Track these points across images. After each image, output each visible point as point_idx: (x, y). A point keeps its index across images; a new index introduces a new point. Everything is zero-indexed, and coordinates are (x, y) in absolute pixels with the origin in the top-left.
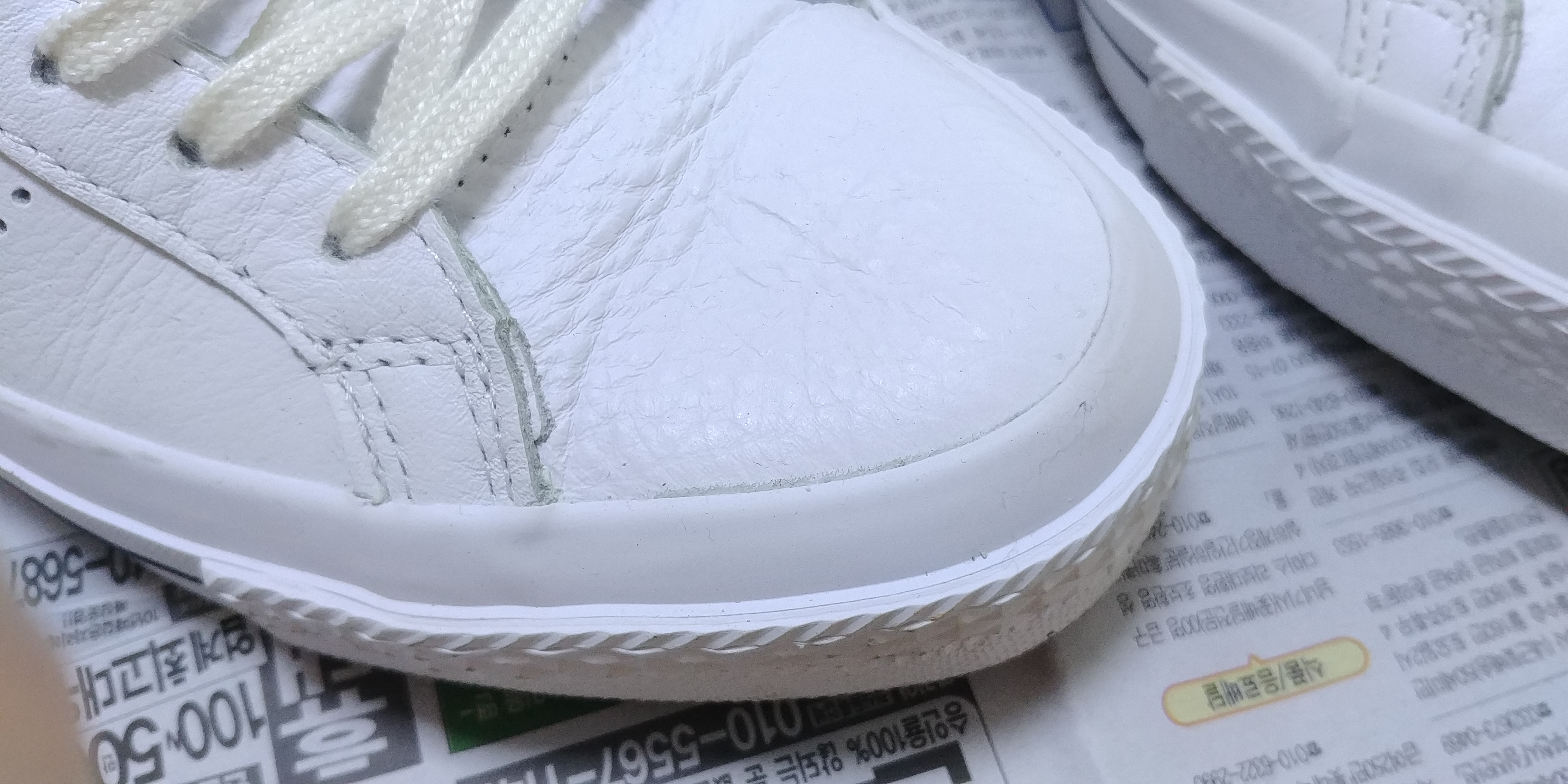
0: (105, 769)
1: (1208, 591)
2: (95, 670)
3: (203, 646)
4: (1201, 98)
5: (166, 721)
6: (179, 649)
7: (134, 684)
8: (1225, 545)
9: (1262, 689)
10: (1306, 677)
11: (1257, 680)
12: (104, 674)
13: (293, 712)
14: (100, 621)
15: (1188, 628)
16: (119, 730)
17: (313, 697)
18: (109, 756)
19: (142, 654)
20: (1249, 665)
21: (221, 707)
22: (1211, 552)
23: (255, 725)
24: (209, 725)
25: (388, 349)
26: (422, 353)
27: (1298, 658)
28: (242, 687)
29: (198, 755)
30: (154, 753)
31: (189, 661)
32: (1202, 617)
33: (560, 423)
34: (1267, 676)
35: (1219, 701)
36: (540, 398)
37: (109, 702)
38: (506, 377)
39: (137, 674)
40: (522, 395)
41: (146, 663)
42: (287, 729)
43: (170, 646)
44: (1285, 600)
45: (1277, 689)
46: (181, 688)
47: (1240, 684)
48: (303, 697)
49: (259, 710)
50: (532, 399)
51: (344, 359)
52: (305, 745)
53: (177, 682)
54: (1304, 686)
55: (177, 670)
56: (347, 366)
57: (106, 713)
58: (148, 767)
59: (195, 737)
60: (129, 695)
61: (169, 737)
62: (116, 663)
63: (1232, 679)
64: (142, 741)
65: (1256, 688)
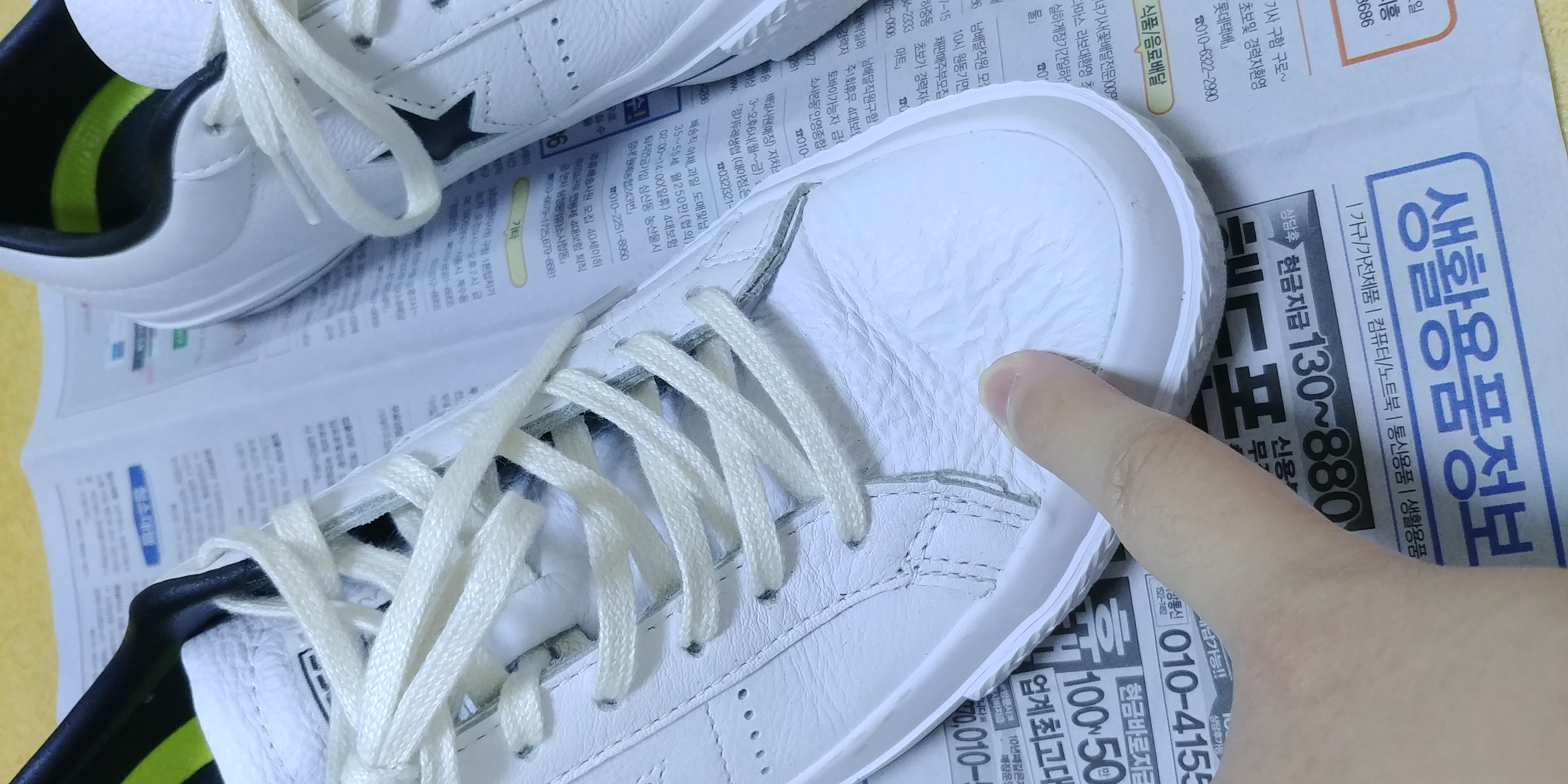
0: (1107, 775)
1: (1090, 73)
2: (1044, 778)
3: (1037, 708)
4: (761, 26)
5: (1083, 733)
6: (1037, 723)
7: (1056, 753)
8: (1061, 56)
9: (1156, 48)
10: (1153, 17)
11: (1151, 50)
12: (1047, 772)
13: (1086, 653)
14: (1013, 772)
15: (1112, 89)
16: (1085, 764)
17: (1078, 639)
18: (1099, 772)
19: (1037, 747)
20: (1141, 53)
21: (1079, 698)
22: (1064, 66)
23: (1092, 678)
24: (1088, 707)
25: (919, 542)
26: (931, 526)
27: (1140, 20)
28: (1068, 684)
29: (1106, 715)
30: (1101, 743)
31: (1046, 717)
32: (1106, 79)
33: (1001, 474)
34: (1149, 43)
35: (1161, 76)
36: (983, 478)
37: (1066, 770)
38: (965, 489)
39: (1050, 751)
40: (977, 486)
41: (1043, 745)
42: (1097, 659)
43: (1035, 728)
44: (1102, 23)
45: (1158, 37)
46: (1063, 723)
47: (1152, 61)
48: (1078, 646)
49: (1083, 675)
50: (981, 482)
51: (912, 567)
52: (1108, 649)
53: (1059, 726)
54: (1159, 20)
55: (1051, 725)
56: (917, 567)
57: (1072, 772)
58: (1109, 748)
59: (1097, 716)
60: (1062, 757)
61: (1092, 733)
62: (1041, 764)
63: (1148, 66)
64: (1093, 750)
65: (1156, 51)
